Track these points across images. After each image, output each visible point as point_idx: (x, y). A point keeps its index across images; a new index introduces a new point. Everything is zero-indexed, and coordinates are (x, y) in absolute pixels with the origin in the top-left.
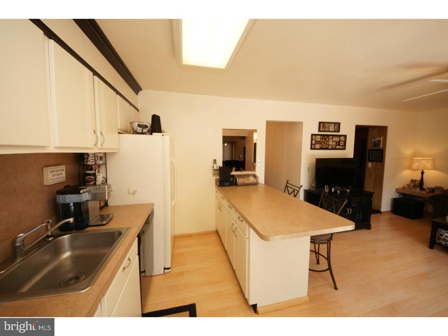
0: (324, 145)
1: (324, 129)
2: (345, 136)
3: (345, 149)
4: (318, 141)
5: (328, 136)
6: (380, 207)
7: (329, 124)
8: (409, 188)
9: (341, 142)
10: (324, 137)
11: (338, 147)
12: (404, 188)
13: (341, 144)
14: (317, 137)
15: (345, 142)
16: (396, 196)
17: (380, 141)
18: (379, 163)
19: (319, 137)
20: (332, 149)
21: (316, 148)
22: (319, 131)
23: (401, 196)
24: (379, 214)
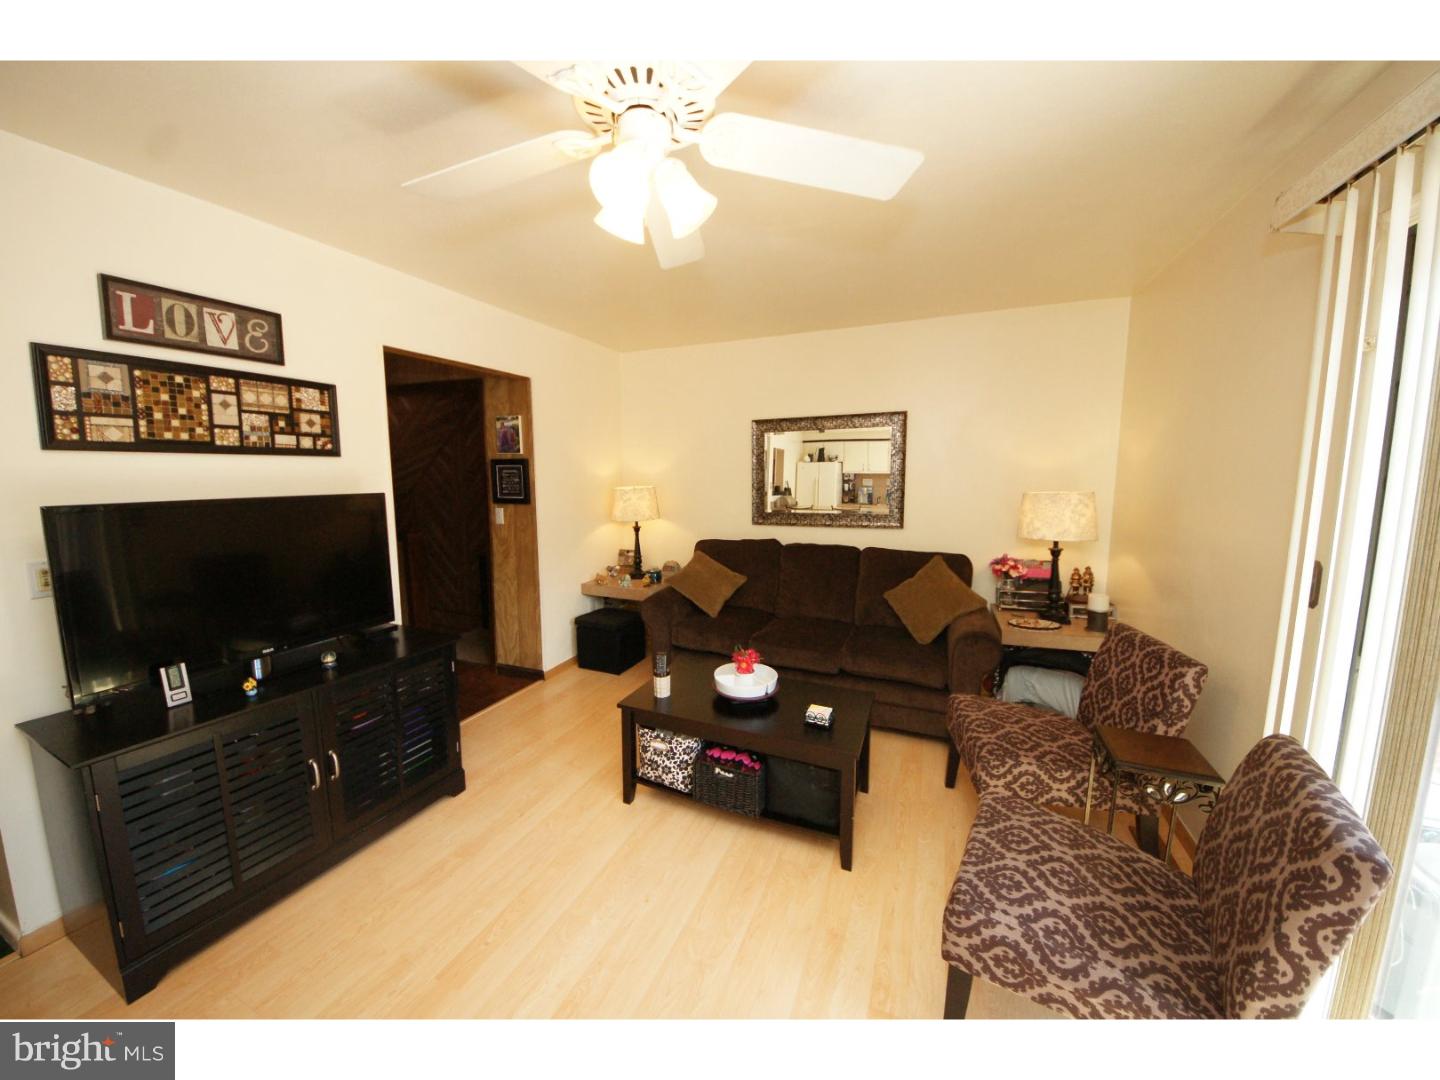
0: (175, 423)
1: (158, 329)
2: (327, 390)
3: (335, 452)
4: (106, 396)
5: (204, 373)
6: (538, 658)
7: (193, 309)
8: (612, 576)
9: (304, 418)
10: (163, 377)
11: (283, 440)
12: (599, 581)
13: (305, 428)
14: (95, 369)
15: (331, 416)
16: (586, 607)
17: (515, 429)
18: (521, 508)
19: (117, 372)
20: (242, 449)
21: (93, 436)
22: (110, 334)
23: (599, 606)
24: (538, 683)
